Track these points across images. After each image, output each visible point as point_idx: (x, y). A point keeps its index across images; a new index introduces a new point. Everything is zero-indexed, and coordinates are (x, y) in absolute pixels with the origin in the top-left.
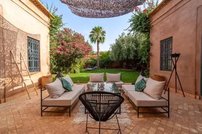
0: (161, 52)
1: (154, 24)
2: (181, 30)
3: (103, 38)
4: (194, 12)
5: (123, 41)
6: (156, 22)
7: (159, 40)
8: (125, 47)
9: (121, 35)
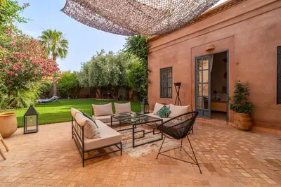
0: (161, 80)
1: (152, 51)
2: (179, 62)
3: (65, 51)
4: (189, 51)
5: (103, 60)
6: (155, 50)
7: (159, 68)
8: (107, 68)
9: (100, 52)
